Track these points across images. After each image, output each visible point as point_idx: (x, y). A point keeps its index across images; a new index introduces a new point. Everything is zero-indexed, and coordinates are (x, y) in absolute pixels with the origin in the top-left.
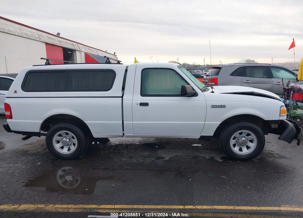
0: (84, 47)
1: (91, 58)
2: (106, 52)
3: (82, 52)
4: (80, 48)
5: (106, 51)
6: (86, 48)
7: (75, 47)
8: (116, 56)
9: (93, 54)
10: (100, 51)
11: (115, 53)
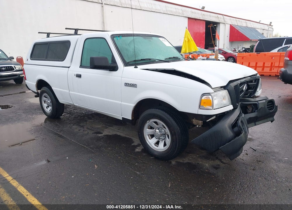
0: (230, 19)
1: (236, 30)
2: (259, 23)
3: (226, 25)
4: (226, 20)
5: (260, 21)
6: (233, 20)
7: (220, 19)
8: (272, 26)
9: (241, 25)
10: (251, 22)
11: (271, 23)
